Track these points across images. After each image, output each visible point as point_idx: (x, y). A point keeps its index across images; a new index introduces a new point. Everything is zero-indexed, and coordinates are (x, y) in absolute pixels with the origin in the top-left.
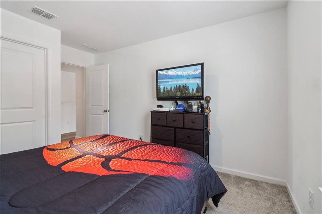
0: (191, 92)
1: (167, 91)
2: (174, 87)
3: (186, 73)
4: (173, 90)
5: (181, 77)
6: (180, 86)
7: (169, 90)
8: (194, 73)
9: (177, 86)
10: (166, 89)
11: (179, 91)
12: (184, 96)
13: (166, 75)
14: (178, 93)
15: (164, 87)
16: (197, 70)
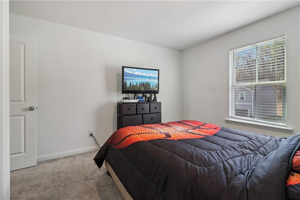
0: (152, 87)
1: (133, 86)
2: (139, 84)
3: (149, 75)
4: (138, 86)
5: (145, 77)
6: (144, 83)
7: (135, 85)
8: (154, 76)
9: (141, 83)
10: (132, 84)
11: (143, 86)
12: (147, 90)
13: (132, 74)
14: (142, 88)
15: (130, 83)
16: (156, 74)
